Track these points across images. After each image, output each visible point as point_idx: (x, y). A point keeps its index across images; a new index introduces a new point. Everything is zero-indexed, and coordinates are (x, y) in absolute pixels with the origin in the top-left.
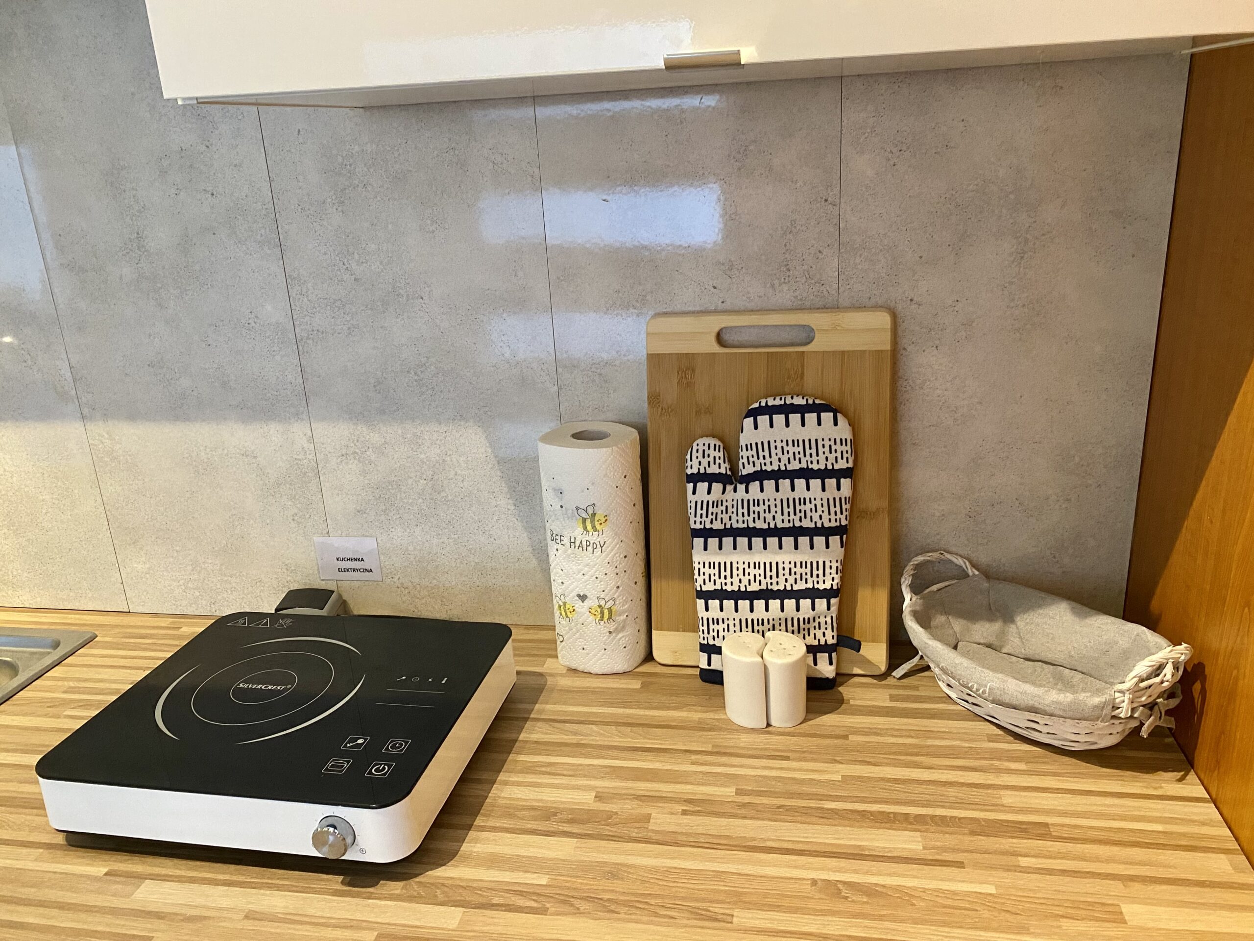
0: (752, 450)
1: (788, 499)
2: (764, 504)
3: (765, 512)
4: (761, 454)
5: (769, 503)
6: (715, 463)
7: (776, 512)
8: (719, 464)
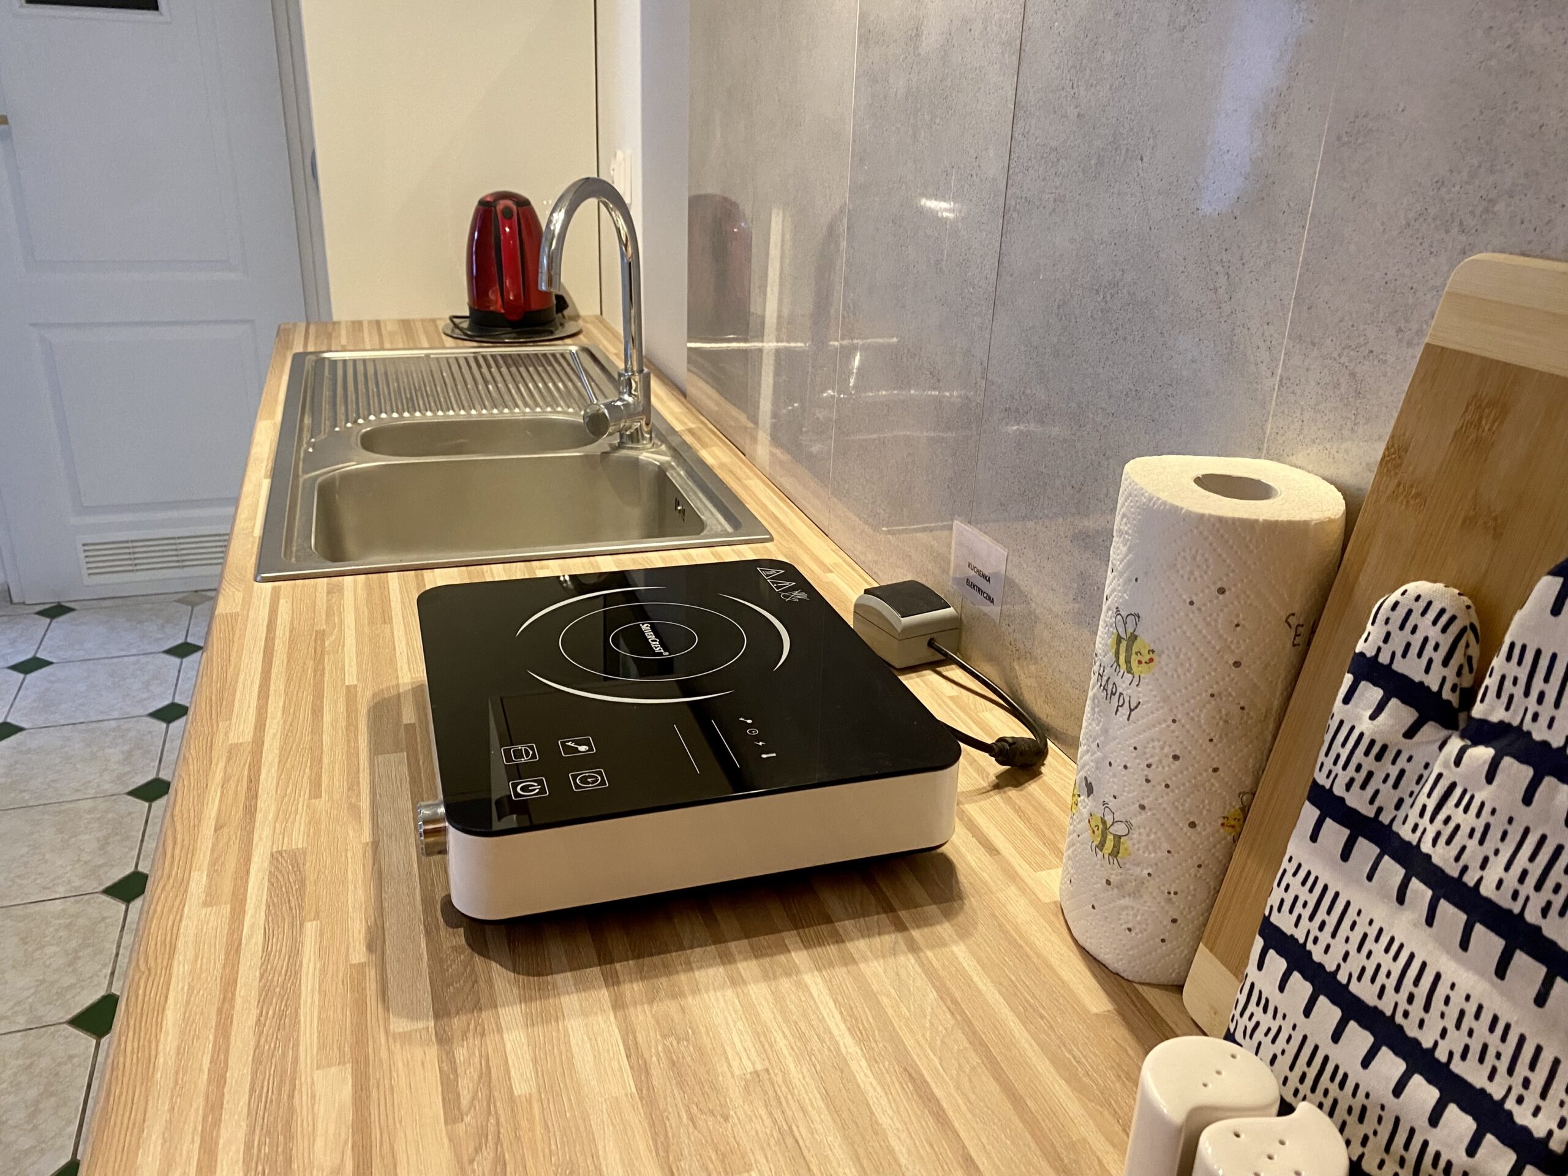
0: (1520, 663)
1: (1543, 839)
2: (1478, 815)
3: (1471, 835)
4: (1538, 685)
5: (1492, 820)
6: (1420, 655)
7: (1497, 852)
8: (1430, 661)
